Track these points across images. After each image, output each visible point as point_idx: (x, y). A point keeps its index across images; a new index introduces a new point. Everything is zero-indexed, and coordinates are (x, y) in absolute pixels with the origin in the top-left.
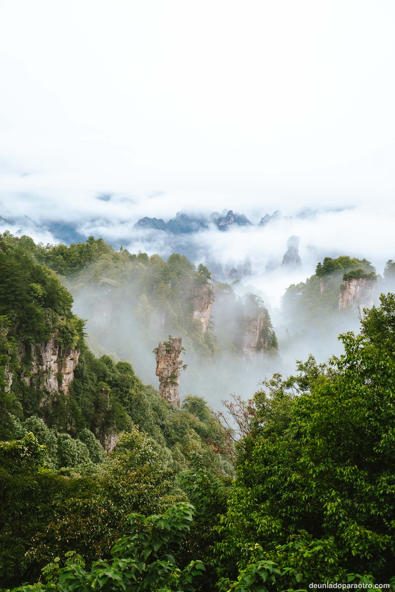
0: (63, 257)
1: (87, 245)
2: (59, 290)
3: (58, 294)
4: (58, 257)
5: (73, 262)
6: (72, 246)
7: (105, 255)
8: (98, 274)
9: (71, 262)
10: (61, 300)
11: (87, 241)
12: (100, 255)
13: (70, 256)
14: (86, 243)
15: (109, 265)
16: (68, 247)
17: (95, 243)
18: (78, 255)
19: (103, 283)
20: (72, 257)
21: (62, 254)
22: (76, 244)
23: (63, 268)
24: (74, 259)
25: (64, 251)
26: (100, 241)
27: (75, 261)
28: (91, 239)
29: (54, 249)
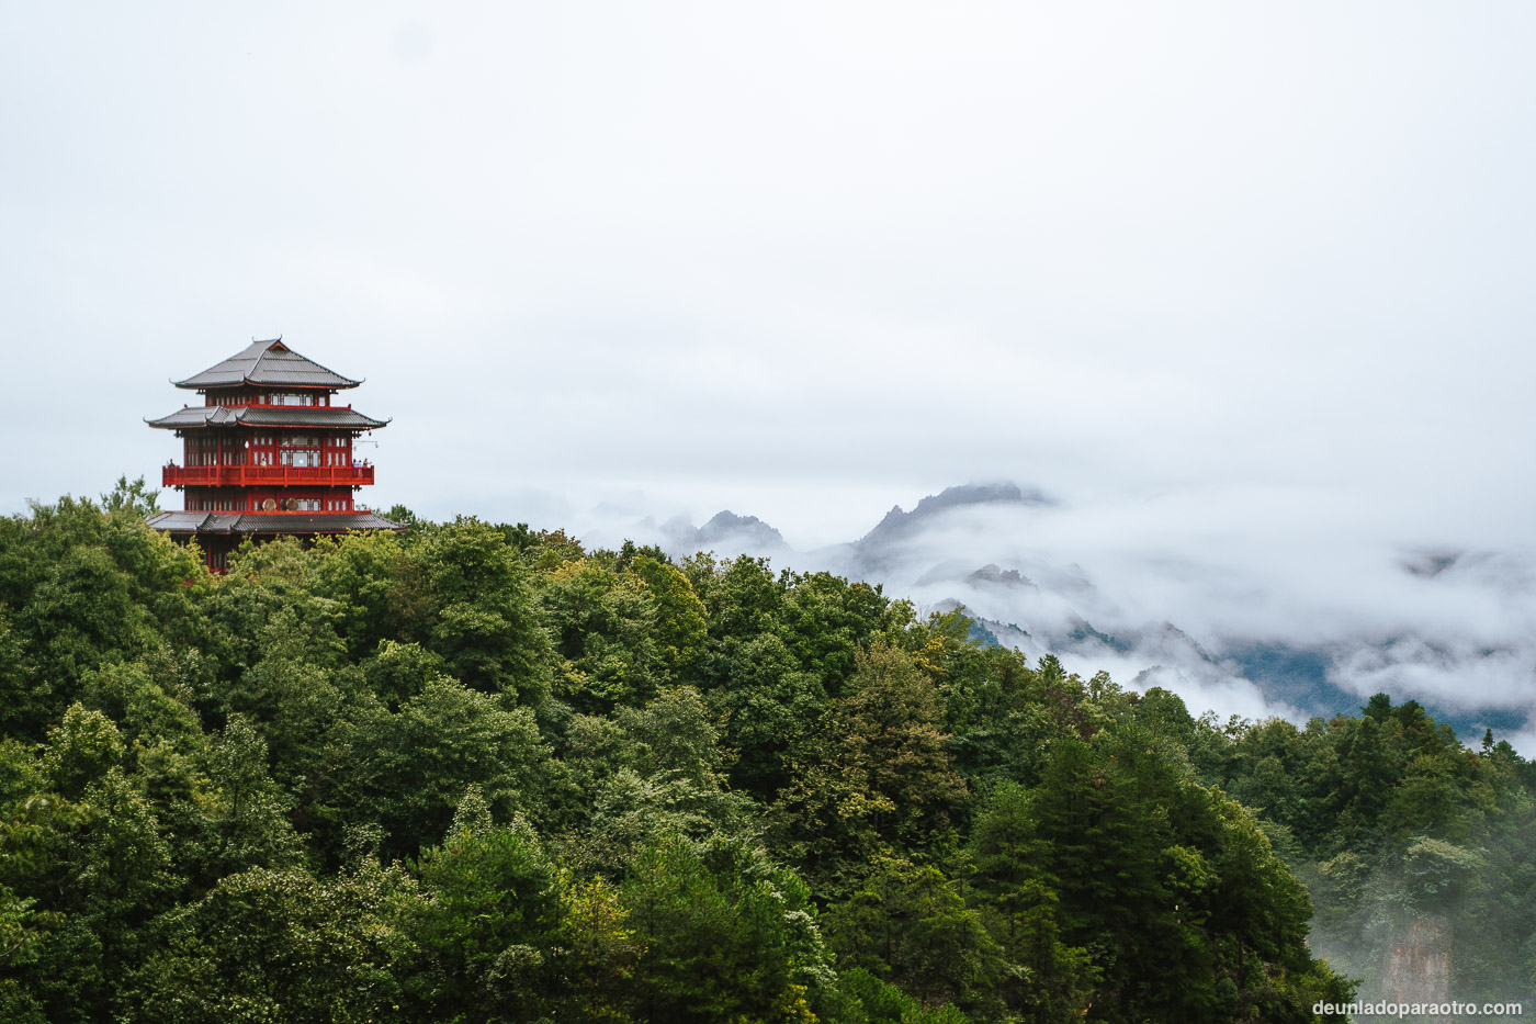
0: (1285, 762)
1: (1365, 724)
2: (1262, 872)
3: (1257, 884)
4: (1265, 760)
5: (1317, 779)
6: (1314, 726)
7: (1428, 758)
8: (1402, 822)
9: (1310, 780)
10: (1271, 909)
11: (1366, 712)
12: (1411, 759)
13: (1307, 760)
14: (1361, 718)
15: (1442, 794)
16: (1301, 727)
17: (1391, 719)
18: (1335, 757)
19: (1422, 854)
20: (1314, 764)
21: (1280, 752)
22: (1327, 720)
23: (1282, 800)
24: (1319, 771)
25: (1286, 743)
26: (1412, 713)
27: (1323, 775)
28: (1380, 704)
29: (1254, 733)
